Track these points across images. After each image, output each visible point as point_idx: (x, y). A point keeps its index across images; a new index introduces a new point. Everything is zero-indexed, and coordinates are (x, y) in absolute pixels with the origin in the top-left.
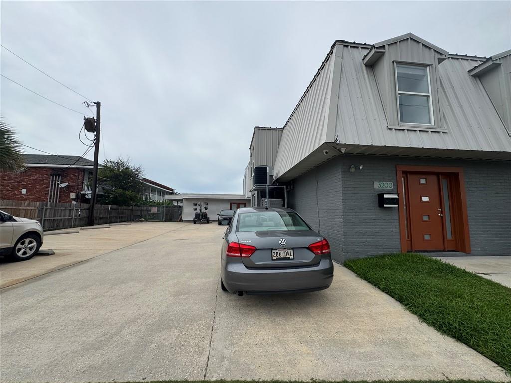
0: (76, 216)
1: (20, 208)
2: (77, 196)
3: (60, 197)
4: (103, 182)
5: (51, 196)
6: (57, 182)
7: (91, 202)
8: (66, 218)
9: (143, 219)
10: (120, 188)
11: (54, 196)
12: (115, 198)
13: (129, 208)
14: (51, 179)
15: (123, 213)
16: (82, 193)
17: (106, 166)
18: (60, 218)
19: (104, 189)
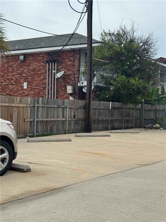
0: (71, 118)
1: (13, 105)
2: (74, 89)
3: (57, 91)
4: (102, 66)
5: (48, 90)
6: (54, 71)
7: (87, 96)
8: (60, 119)
9: (158, 126)
10: (122, 75)
11: (51, 91)
12: (117, 90)
13: (137, 107)
14: (47, 69)
15: (128, 115)
16: (79, 85)
17: (103, 42)
18: (53, 119)
19: (102, 77)
